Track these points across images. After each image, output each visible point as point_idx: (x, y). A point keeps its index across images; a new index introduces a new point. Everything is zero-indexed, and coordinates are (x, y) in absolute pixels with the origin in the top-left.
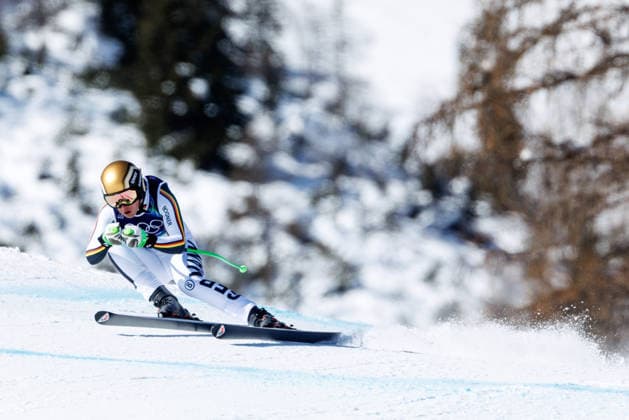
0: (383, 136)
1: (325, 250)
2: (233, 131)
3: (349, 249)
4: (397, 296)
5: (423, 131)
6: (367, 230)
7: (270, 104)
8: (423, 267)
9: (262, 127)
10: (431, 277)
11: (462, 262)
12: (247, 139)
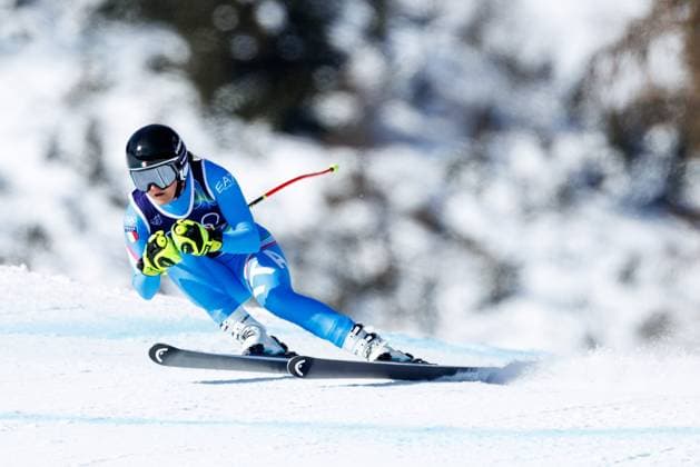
0: (544, 73)
1: (469, 244)
2: (322, 72)
3: (505, 239)
4: (581, 304)
5: (605, 67)
6: (528, 212)
7: (376, 35)
8: (612, 261)
9: (366, 66)
10: (627, 275)
11: (672, 251)
12: (345, 86)
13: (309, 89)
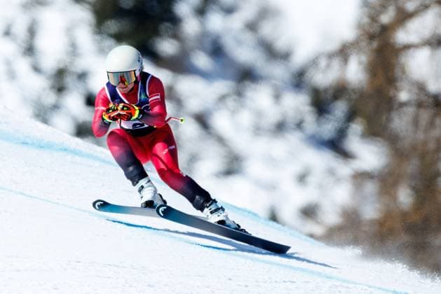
4: (271, 187)
6: (257, 130)
7: (201, 12)
8: (296, 168)
12: (176, 36)
13: (156, 33)
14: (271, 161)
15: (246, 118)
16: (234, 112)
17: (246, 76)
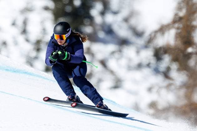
2: (86, 21)
7: (103, 13)
10: (150, 90)
14: (135, 82)
15: (123, 62)
16: (118, 59)
17: (124, 42)
